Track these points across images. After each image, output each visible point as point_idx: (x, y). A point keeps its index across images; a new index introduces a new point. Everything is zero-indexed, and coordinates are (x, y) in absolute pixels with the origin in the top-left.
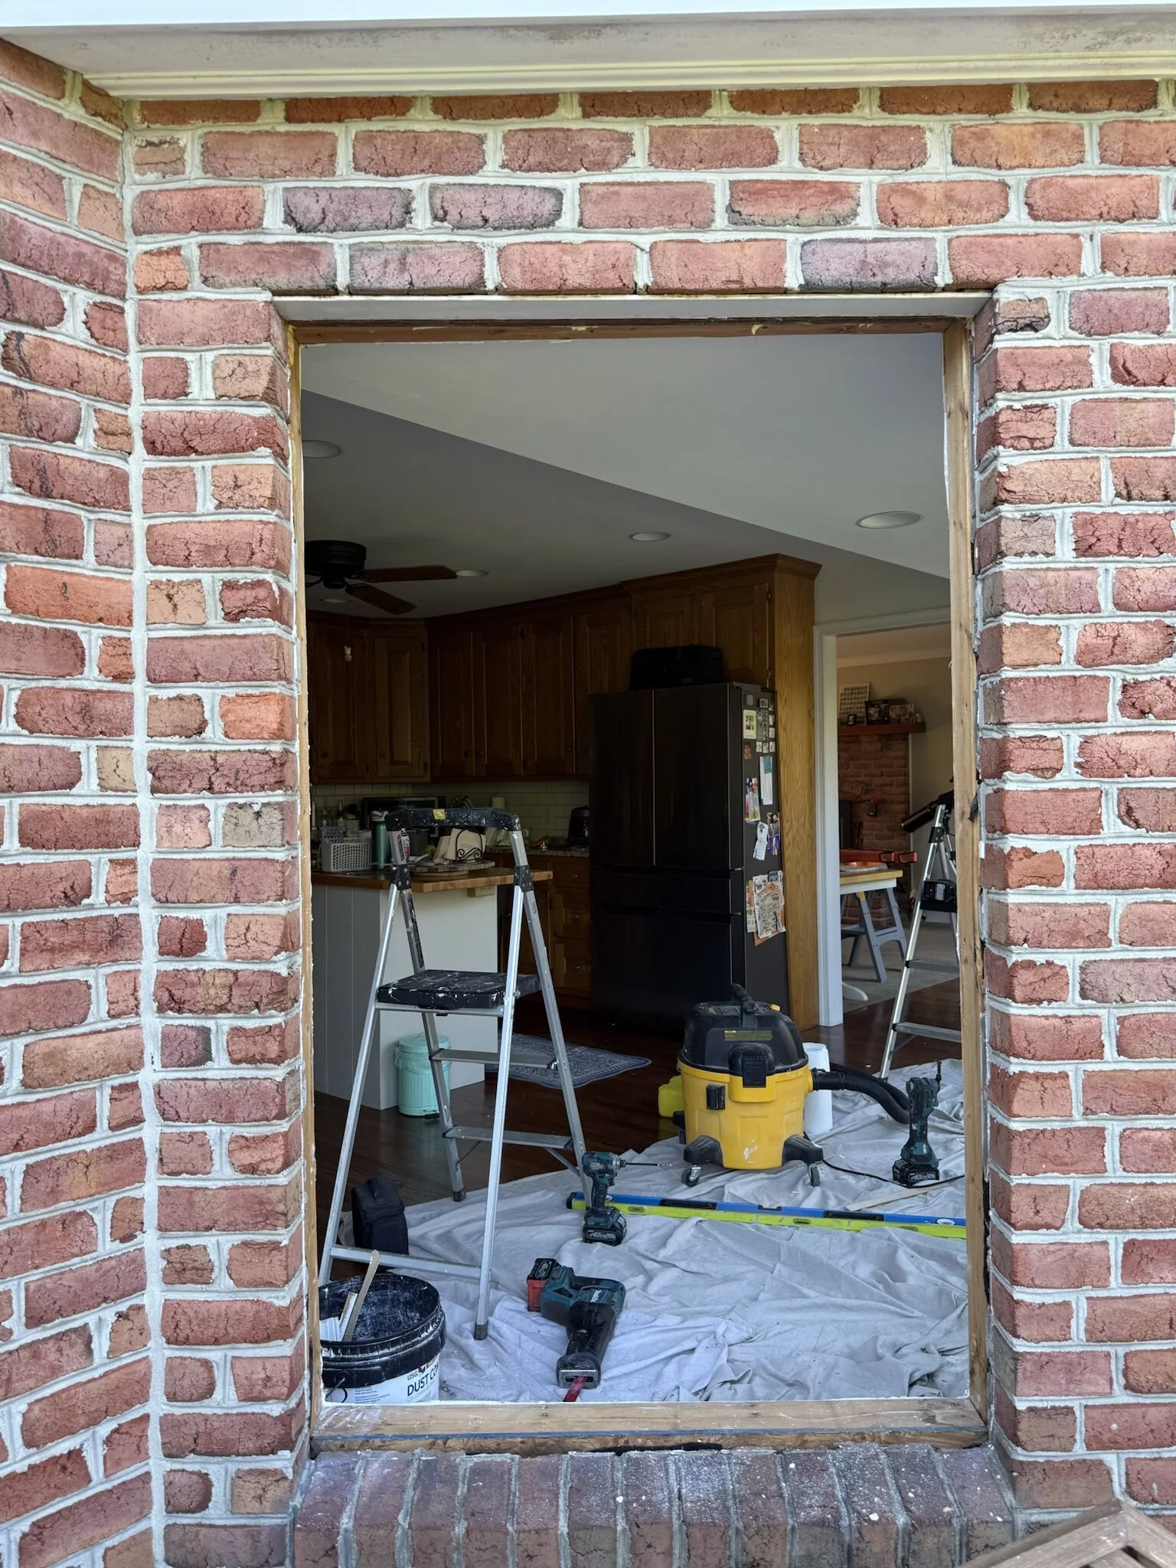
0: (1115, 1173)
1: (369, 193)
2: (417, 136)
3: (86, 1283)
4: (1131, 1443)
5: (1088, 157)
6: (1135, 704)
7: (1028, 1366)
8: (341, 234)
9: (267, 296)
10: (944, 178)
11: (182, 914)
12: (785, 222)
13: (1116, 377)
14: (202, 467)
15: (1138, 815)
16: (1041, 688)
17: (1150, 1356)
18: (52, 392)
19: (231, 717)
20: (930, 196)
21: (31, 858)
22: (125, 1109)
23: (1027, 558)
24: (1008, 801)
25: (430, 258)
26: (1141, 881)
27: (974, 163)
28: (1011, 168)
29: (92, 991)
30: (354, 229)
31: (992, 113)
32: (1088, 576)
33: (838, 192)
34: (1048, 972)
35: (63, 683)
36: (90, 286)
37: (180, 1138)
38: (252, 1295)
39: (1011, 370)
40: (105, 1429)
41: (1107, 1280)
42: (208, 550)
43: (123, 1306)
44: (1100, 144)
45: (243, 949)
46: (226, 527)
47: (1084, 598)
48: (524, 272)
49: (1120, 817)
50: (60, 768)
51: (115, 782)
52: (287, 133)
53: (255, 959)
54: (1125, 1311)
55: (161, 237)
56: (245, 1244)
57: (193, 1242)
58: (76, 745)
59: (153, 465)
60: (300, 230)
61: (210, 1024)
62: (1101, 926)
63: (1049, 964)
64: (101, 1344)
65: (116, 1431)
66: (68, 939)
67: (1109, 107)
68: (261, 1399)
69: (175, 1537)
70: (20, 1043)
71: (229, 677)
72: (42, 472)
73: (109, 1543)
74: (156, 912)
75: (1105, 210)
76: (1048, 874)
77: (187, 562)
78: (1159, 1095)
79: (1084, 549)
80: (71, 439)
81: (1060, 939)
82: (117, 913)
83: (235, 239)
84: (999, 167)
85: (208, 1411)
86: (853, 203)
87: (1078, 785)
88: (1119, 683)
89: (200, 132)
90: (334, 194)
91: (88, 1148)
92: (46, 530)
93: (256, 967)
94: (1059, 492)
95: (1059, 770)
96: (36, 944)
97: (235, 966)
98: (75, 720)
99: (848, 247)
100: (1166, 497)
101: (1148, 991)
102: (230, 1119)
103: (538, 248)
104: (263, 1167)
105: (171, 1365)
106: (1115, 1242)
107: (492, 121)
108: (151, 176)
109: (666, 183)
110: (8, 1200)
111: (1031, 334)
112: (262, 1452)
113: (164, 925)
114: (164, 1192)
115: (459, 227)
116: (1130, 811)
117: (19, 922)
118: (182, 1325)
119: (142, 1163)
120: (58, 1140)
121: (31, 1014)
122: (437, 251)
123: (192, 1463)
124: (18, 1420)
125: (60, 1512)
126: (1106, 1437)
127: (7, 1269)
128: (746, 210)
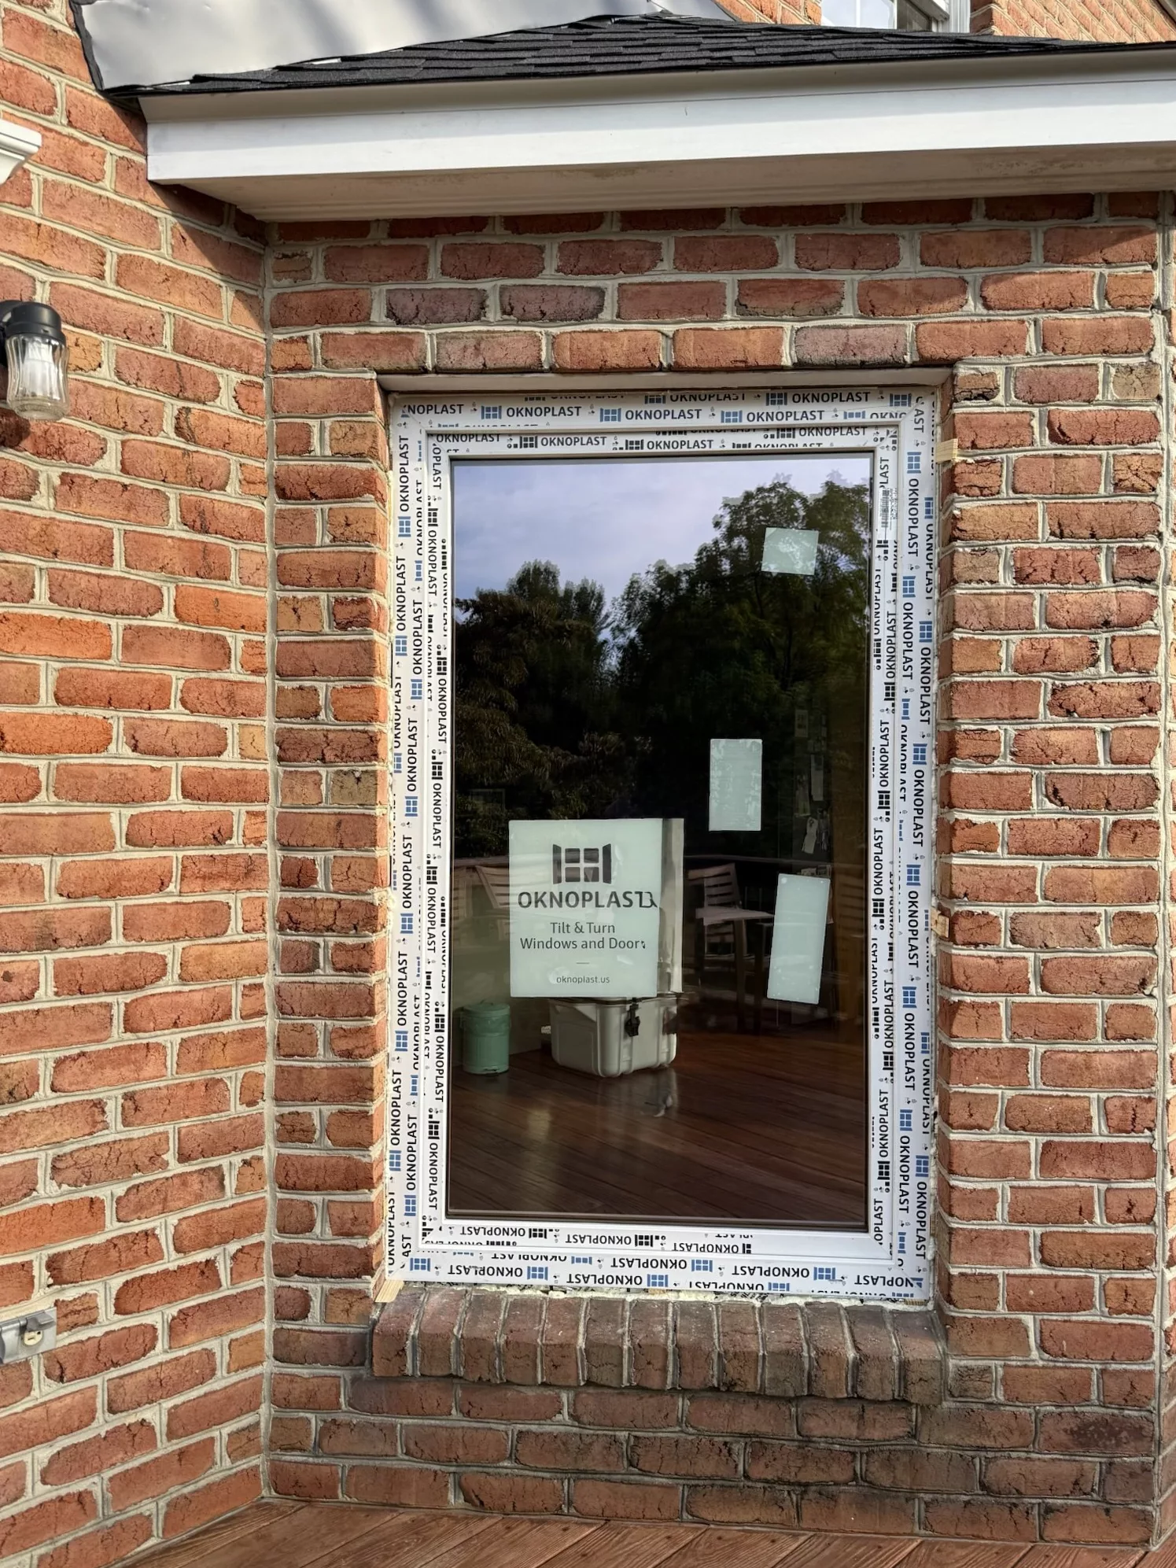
0: (1036, 1086)
1: (452, 293)
2: (491, 247)
3: (221, 1134)
4: (1045, 1307)
5: (1034, 258)
6: (1063, 705)
7: (960, 1239)
8: (432, 325)
9: (374, 376)
10: (913, 276)
11: (300, 855)
12: (782, 312)
13: (1053, 438)
14: (319, 509)
15: (1062, 795)
16: (983, 690)
17: (1062, 1237)
18: (210, 452)
19: (339, 704)
20: (902, 291)
21: (189, 807)
22: (252, 1004)
23: (974, 585)
24: (954, 781)
25: (501, 344)
26: (1064, 849)
27: (939, 264)
28: (970, 267)
29: (232, 911)
30: (440, 321)
31: (954, 222)
32: (1025, 599)
33: (825, 288)
34: (983, 921)
35: (214, 675)
36: (239, 369)
37: (294, 1028)
38: (343, 1153)
39: (966, 432)
40: (233, 1247)
41: (1027, 1172)
42: (324, 574)
43: (248, 1156)
44: (1044, 246)
45: (345, 883)
46: (337, 556)
47: (1022, 618)
48: (572, 355)
49: (1047, 796)
50: (212, 740)
51: (251, 751)
52: (391, 247)
53: (356, 892)
54: (1041, 1198)
55: (292, 329)
56: (341, 1112)
57: (301, 1109)
58: (225, 723)
59: (283, 507)
60: (399, 323)
61: (320, 940)
62: (1029, 884)
63: (985, 914)
64: (230, 1183)
65: (240, 1251)
66: (215, 870)
67: (1052, 217)
68: (349, 1235)
69: (282, 1339)
70: (180, 946)
71: (339, 673)
72: (202, 514)
73: (234, 1336)
74: (279, 853)
75: (1047, 300)
76: (985, 842)
77: (307, 585)
78: (1074, 1024)
79: (1021, 578)
80: (222, 488)
81: (994, 893)
82: (251, 852)
83: (350, 331)
84: (959, 267)
85: (309, 1242)
86: (838, 297)
87: (1012, 770)
88: (1050, 687)
89: (324, 246)
90: (426, 294)
91: (225, 1030)
92: (204, 558)
93: (355, 898)
94: (1004, 530)
95: (995, 757)
96: (190, 872)
97: (339, 897)
98: (224, 704)
99: (833, 333)
100: (1093, 536)
101: (1067, 939)
102: (332, 1016)
103: (584, 336)
104: (357, 1052)
105: (282, 1206)
106: (1035, 1143)
107: (550, 235)
108: (286, 282)
109: (687, 282)
110: (169, 1063)
111: (984, 402)
112: (350, 1276)
113: (285, 862)
114: (280, 1070)
115: (522, 320)
116: (1056, 791)
117: (180, 854)
118: (291, 1173)
119: (264, 1047)
120: (204, 1022)
121: (187, 925)
122: (504, 339)
123: (297, 1282)
124: (171, 1230)
125: (199, 1305)
126: (1024, 1301)
127: (167, 1115)
128: (751, 304)
